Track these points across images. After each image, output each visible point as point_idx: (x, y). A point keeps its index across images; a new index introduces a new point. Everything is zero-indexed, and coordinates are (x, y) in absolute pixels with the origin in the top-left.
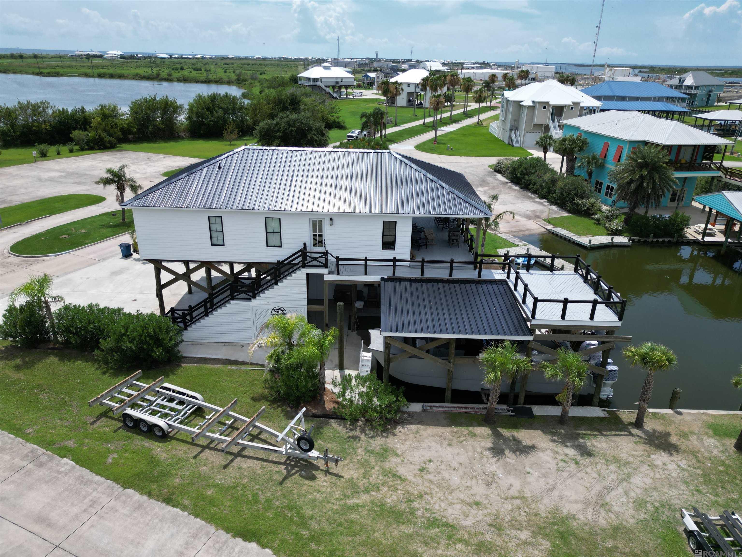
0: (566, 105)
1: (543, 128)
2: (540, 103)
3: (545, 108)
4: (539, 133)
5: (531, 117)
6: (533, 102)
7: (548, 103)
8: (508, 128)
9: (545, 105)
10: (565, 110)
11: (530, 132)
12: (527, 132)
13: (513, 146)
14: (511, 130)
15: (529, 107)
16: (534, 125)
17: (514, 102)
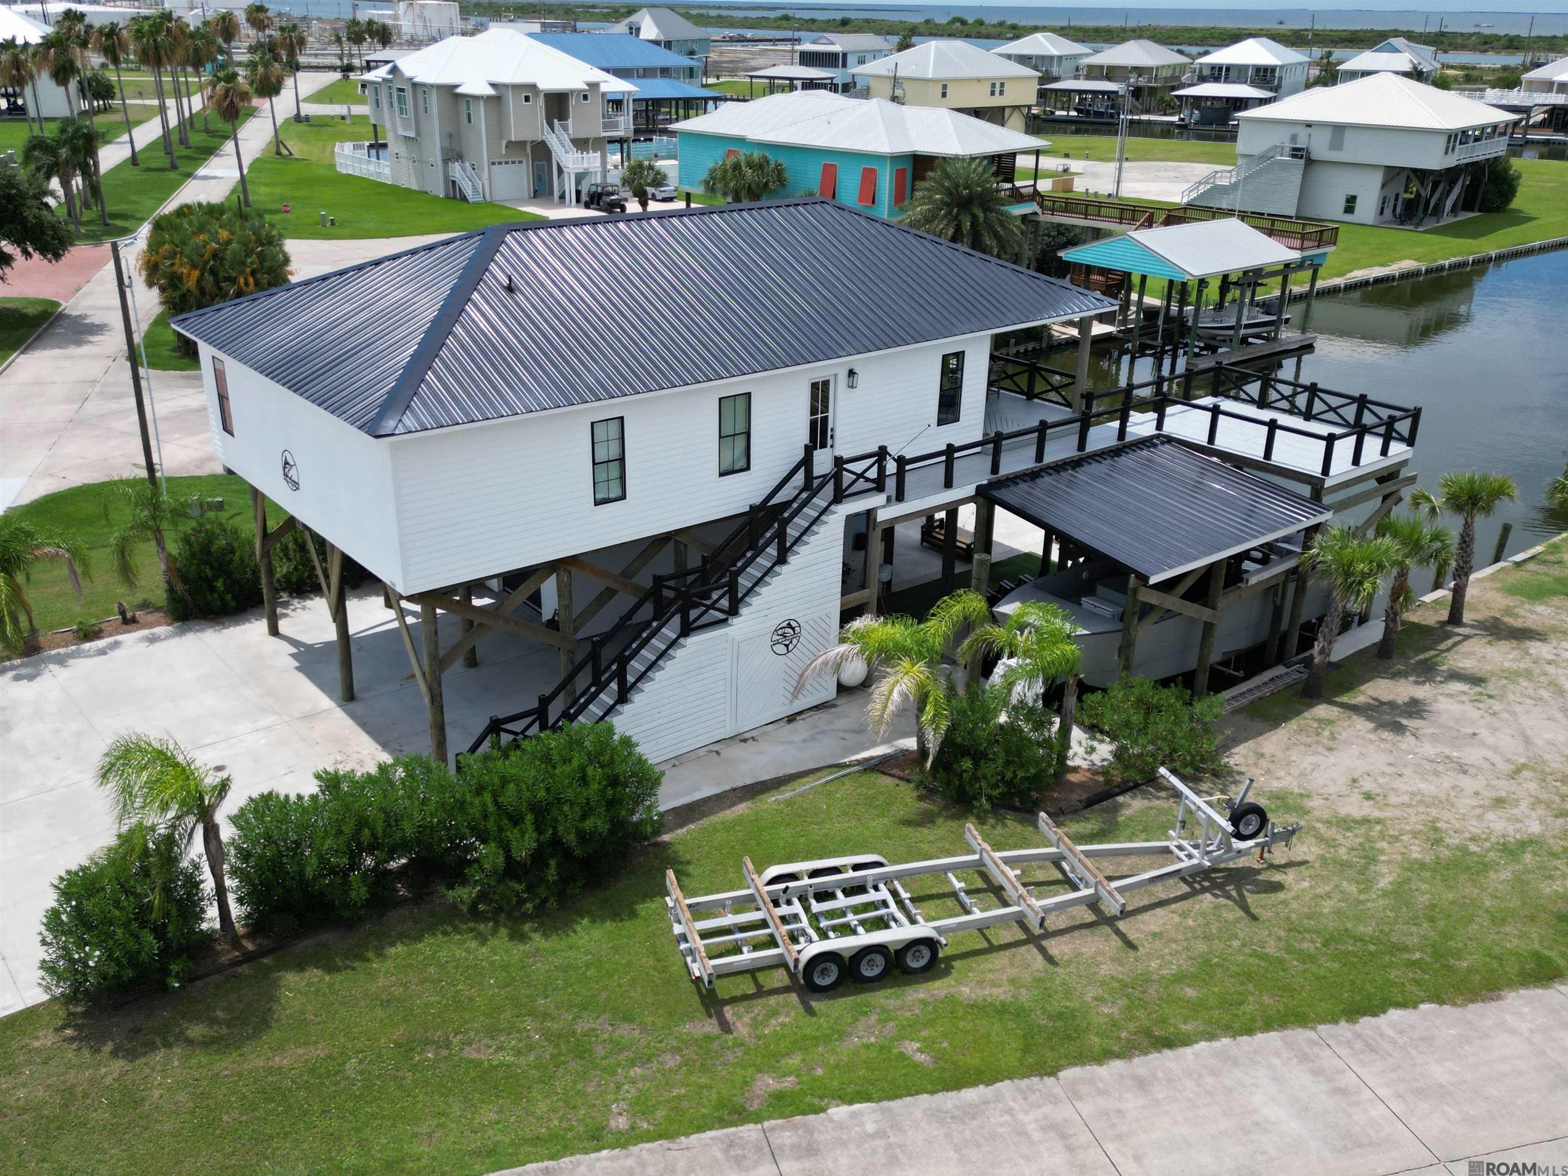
0: (572, 91)
1: (529, 150)
2: (517, 87)
3: (527, 99)
4: (520, 162)
5: (499, 124)
6: (494, 85)
7: (533, 87)
8: (437, 157)
9: (528, 91)
10: (572, 102)
11: (500, 163)
12: (493, 164)
13: (464, 199)
14: (446, 161)
15: (489, 98)
16: (510, 144)
17: (440, 87)
